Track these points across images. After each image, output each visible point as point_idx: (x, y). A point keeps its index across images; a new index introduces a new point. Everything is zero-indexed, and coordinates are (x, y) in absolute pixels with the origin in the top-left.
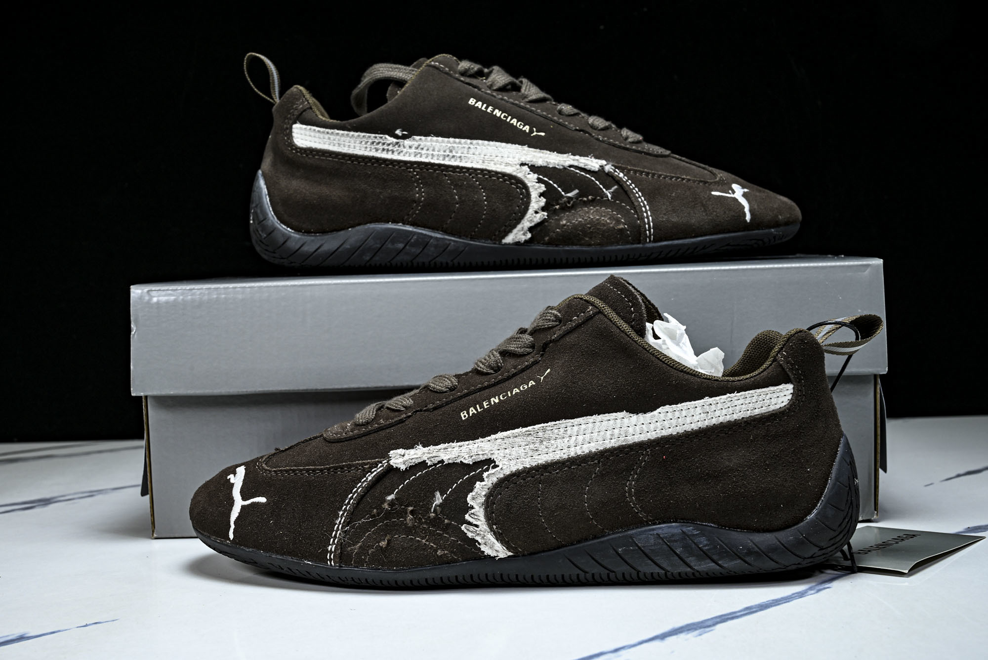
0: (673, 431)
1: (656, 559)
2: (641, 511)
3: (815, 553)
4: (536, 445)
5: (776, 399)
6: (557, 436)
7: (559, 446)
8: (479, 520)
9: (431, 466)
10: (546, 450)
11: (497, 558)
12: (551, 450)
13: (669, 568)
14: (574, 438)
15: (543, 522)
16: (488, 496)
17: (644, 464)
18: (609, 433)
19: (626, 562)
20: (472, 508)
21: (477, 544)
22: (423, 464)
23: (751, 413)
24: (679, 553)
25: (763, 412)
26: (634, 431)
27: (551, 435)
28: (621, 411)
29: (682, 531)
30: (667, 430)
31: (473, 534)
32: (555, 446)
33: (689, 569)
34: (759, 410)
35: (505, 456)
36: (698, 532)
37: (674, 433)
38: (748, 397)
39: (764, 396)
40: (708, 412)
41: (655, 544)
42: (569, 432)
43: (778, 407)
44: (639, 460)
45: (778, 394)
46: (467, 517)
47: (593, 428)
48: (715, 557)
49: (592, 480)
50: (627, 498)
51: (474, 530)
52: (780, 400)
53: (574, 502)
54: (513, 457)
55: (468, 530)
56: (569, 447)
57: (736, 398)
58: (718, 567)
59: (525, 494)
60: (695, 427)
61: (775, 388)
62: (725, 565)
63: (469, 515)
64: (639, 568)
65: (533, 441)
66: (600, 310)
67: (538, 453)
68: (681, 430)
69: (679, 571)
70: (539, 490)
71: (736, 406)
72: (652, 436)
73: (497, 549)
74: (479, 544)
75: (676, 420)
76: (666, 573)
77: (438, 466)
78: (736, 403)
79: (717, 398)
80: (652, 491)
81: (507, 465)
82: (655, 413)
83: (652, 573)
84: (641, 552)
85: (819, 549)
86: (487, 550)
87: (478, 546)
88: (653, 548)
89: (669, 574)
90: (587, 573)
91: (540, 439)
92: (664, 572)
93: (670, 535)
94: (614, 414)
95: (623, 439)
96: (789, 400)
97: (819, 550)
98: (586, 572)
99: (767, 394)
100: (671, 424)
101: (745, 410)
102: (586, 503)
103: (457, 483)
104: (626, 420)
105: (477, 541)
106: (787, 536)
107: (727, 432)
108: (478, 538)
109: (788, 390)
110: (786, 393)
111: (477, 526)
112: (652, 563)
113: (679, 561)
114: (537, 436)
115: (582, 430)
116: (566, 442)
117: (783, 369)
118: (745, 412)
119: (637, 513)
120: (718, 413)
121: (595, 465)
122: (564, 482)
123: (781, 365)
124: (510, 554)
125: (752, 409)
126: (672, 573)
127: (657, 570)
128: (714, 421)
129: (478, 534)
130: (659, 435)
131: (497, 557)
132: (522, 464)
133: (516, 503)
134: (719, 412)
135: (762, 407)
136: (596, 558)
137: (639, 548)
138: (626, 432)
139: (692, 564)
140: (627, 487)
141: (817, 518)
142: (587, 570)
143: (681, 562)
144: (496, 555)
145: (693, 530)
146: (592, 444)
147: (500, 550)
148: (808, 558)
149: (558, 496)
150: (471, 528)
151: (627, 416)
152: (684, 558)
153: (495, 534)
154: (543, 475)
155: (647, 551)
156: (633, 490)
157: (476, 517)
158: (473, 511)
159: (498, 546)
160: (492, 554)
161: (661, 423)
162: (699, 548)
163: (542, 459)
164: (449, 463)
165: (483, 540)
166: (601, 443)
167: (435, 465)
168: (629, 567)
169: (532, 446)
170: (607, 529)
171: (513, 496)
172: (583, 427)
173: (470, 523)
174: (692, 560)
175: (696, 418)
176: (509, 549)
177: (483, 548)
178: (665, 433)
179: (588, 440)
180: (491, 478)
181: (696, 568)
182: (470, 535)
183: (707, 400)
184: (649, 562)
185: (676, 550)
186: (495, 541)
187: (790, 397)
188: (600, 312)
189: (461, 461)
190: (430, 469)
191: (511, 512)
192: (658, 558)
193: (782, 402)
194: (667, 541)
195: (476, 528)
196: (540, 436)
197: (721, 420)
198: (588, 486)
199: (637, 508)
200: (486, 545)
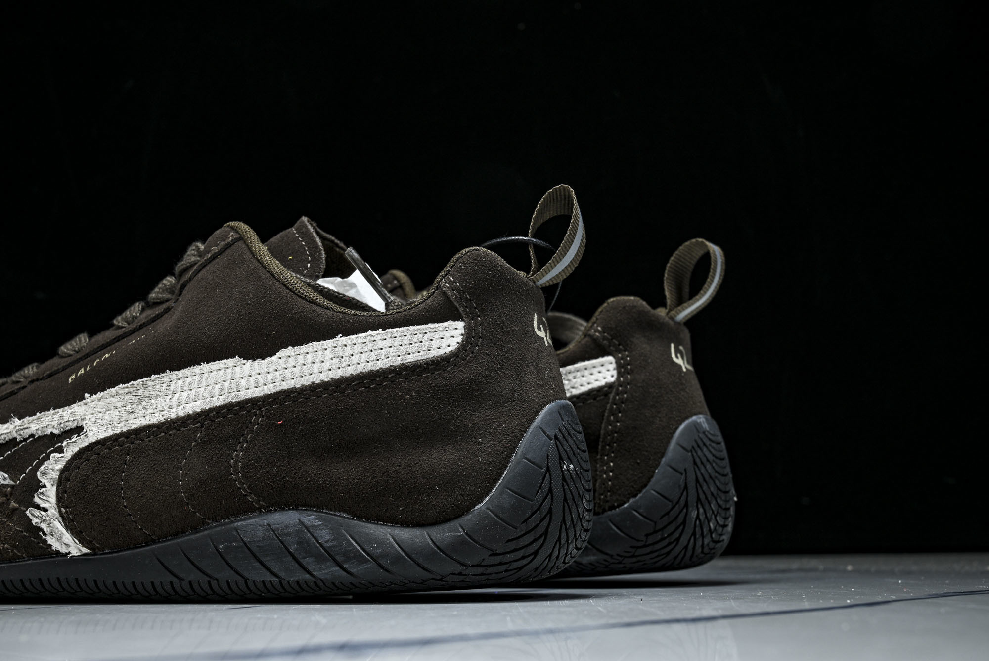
0: (297, 383)
1: (263, 559)
2: (250, 493)
3: (483, 559)
4: (133, 406)
5: (438, 341)
6: (158, 393)
7: (159, 406)
8: (48, 501)
10: (144, 411)
11: (69, 556)
12: (149, 411)
13: (282, 574)
14: (177, 396)
15: (125, 507)
16: (62, 471)
17: (257, 429)
18: (217, 387)
19: (228, 564)
20: (44, 486)
21: (41, 533)
23: (402, 359)
24: (293, 552)
25: (420, 358)
26: (248, 384)
27: (152, 393)
28: (233, 356)
29: (300, 520)
30: (289, 382)
31: (37, 521)
32: (155, 406)
33: (307, 576)
34: (415, 355)
35: (96, 421)
36: (320, 523)
37: (298, 386)
38: (398, 337)
39: (421, 336)
40: (342, 357)
41: (263, 539)
42: (172, 388)
43: (441, 352)
44: (251, 422)
45: (441, 333)
46: (36, 500)
47: (200, 382)
48: (339, 558)
49: (191, 450)
50: (232, 474)
51: (40, 515)
52: (444, 343)
53: (166, 479)
54: (104, 421)
55: (33, 515)
56: (170, 407)
57: (379, 337)
58: (344, 573)
59: (106, 468)
60: (325, 377)
61: (436, 325)
62: (353, 571)
63: (37, 495)
64: (246, 574)
65: (131, 401)
66: (241, 235)
67: (133, 416)
68: (306, 381)
69: (297, 579)
70: (125, 463)
71: (382, 349)
72: (270, 389)
73: (66, 541)
74: (45, 534)
75: (299, 368)
76: (280, 582)
77: (28, 441)
78: (381, 344)
79: (353, 337)
80: (263, 465)
81: (95, 434)
82: (274, 358)
83: (263, 582)
84: (247, 551)
85: (490, 552)
86: (56, 545)
87: (44, 537)
88: (261, 544)
89: (284, 583)
90: (183, 580)
91: (138, 397)
92: (278, 580)
93: (283, 526)
94: (225, 361)
95: (233, 394)
96: (458, 343)
97: (490, 555)
98: (181, 580)
99: (426, 333)
100: (293, 373)
101: (393, 354)
102: (181, 481)
103: (39, 459)
104: (238, 369)
105: (42, 530)
106: (445, 534)
107: (367, 386)
108: (44, 526)
109: (456, 329)
110: (454, 333)
111: (45, 510)
112: (261, 567)
113: (294, 563)
114: (137, 394)
115: (187, 384)
116: (168, 400)
117: (447, 298)
118: (394, 358)
119: (245, 496)
120: (355, 359)
121: (196, 430)
122: (156, 452)
123: (444, 294)
124: (85, 550)
125: (404, 353)
126: (288, 581)
127: (269, 578)
128: (350, 371)
129: (44, 520)
130: (278, 389)
131: (69, 553)
132: (113, 430)
133: (93, 479)
134: (357, 356)
135: (419, 352)
136: (192, 558)
137: (245, 544)
138: (238, 385)
139: (310, 568)
140: (233, 459)
141: (488, 508)
142: (181, 576)
143: (297, 565)
144: (67, 551)
145: (315, 520)
146: (198, 403)
147: (71, 544)
148: (473, 566)
149: (147, 471)
150: (37, 512)
151: (239, 363)
152: (299, 558)
153: (64, 519)
154: (132, 443)
155: (254, 549)
156: (240, 464)
157: (44, 498)
158: (43, 489)
159: (67, 537)
160: (64, 550)
161: (281, 372)
162: (320, 544)
163: (136, 423)
164: (39, 437)
165: (48, 529)
166: (207, 400)
167: (25, 440)
168: (233, 572)
169: (128, 408)
170: (209, 519)
171: (92, 469)
172: (189, 380)
173: (38, 507)
174: (308, 562)
175: (326, 365)
176: (83, 541)
177: (51, 540)
178: (285, 386)
179: (192, 397)
180: (72, 448)
181: (315, 574)
182: (35, 521)
183: (340, 340)
184: (257, 564)
185: (289, 548)
186: (64, 531)
187: (460, 339)
188: (241, 238)
189: (52, 433)
190: (20, 446)
191: (85, 491)
192: (268, 558)
193: (449, 346)
194: (278, 534)
195: (43, 513)
196: (139, 394)
197: (360, 369)
198: (186, 459)
199: (244, 489)
200: (52, 535)
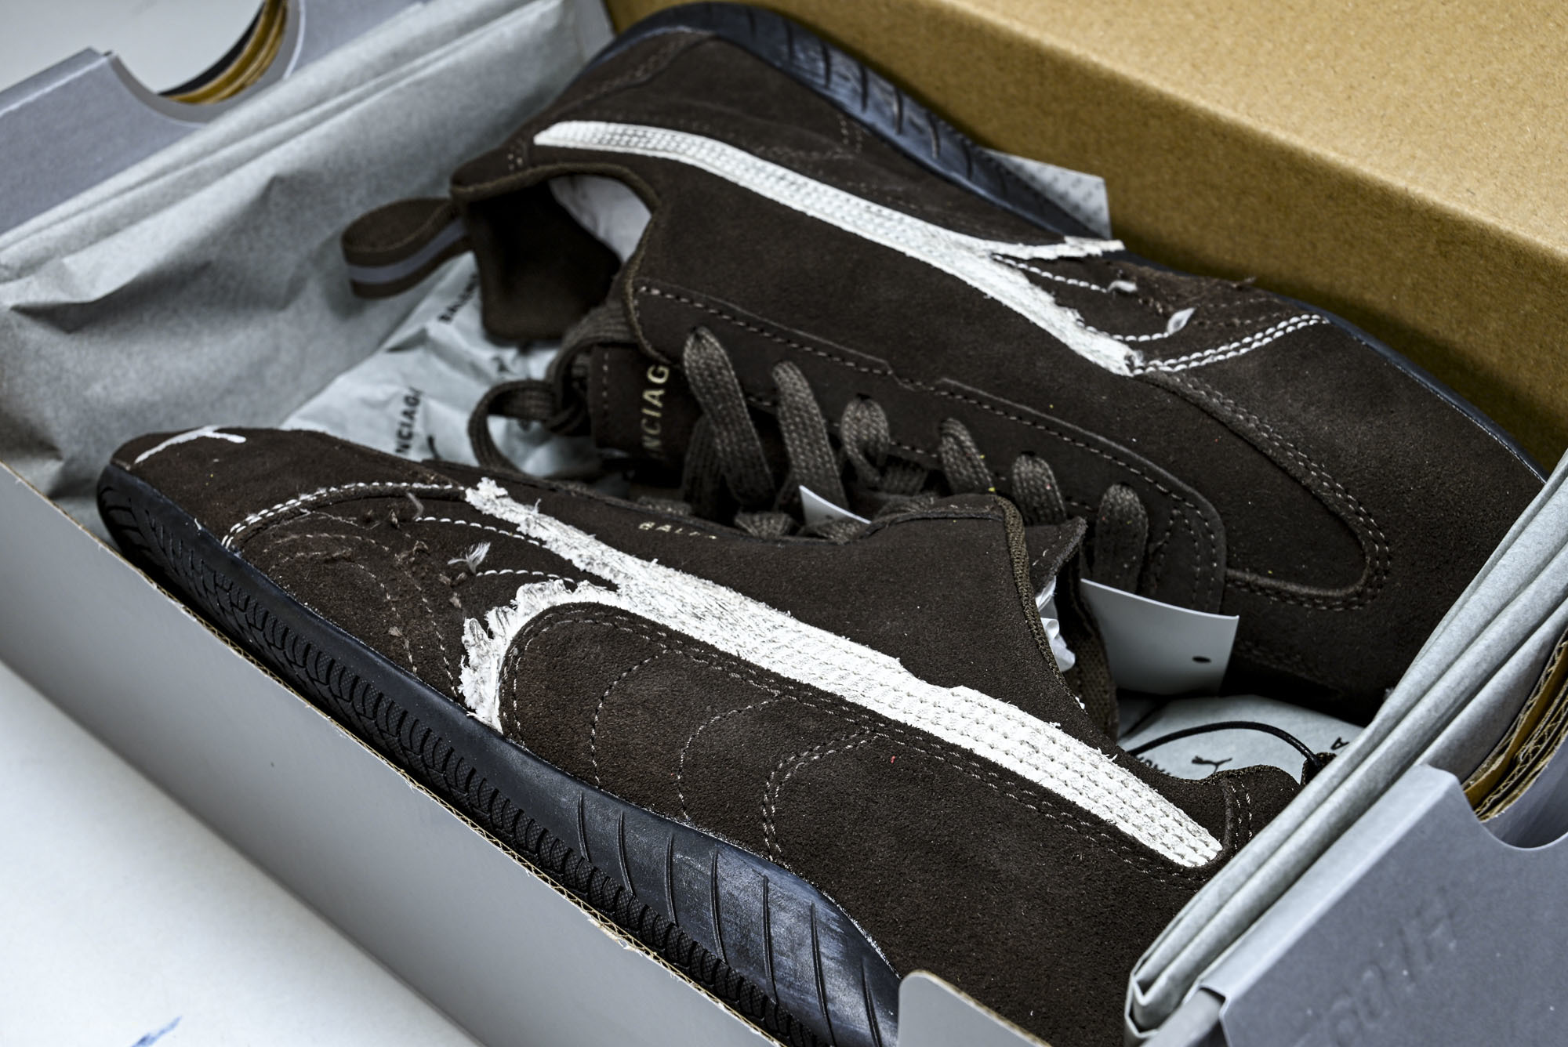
1: (725, 917)
2: (773, 822)
4: (706, 614)
5: (1173, 838)
8: (504, 629)
9: (520, 533)
11: (470, 714)
12: (724, 634)
13: (730, 954)
15: (597, 710)
17: (849, 749)
20: (515, 607)
21: (462, 658)
22: (512, 527)
23: (1115, 819)
25: (1137, 837)
29: (812, 905)
30: (940, 727)
31: (471, 640)
32: (735, 635)
33: (764, 981)
34: (1132, 827)
35: (643, 593)
36: (839, 930)
38: (1130, 787)
40: (1037, 752)
41: (745, 890)
42: (777, 633)
44: (848, 736)
45: (1185, 833)
46: (491, 616)
47: (821, 653)
49: (741, 713)
50: (768, 779)
51: (480, 637)
54: (654, 602)
55: (471, 629)
58: (819, 1014)
63: (497, 611)
64: (681, 917)
65: (709, 607)
70: (642, 663)
71: (1097, 785)
72: (907, 719)
73: (485, 693)
74: (467, 663)
75: (968, 722)
76: (721, 960)
77: (530, 544)
78: (1101, 778)
79: (1073, 741)
80: (821, 798)
81: (630, 601)
82: (946, 690)
84: (710, 887)
86: (467, 687)
87: (462, 665)
88: (736, 894)
89: (725, 965)
90: (590, 858)
91: (723, 610)
92: (717, 957)
93: (785, 894)
94: (879, 653)
99: (1167, 816)
100: (954, 721)
101: (1107, 803)
102: (694, 736)
103: (530, 572)
104: (885, 672)
105: (465, 653)
108: (472, 653)
111: (491, 635)
112: (710, 923)
114: (723, 606)
115: (800, 644)
116: (758, 641)
118: (1105, 808)
119: (764, 819)
120: (1054, 767)
121: (769, 695)
122: (695, 679)
124: (498, 726)
125: (1121, 815)
126: (732, 968)
127: (708, 945)
129: (480, 648)
131: (474, 711)
133: (586, 648)
135: (1141, 829)
136: (628, 841)
137: (716, 883)
138: (869, 688)
139: (776, 974)
140: (785, 761)
144: (474, 706)
145: (834, 919)
147: (487, 701)
149: (662, 693)
150: (480, 631)
151: (894, 667)
152: (771, 949)
154: (672, 648)
155: (721, 893)
156: (789, 774)
157: (504, 620)
158: (511, 611)
159: (492, 689)
160: (471, 701)
161: (941, 712)
162: (815, 955)
164: (549, 551)
165: (476, 661)
166: (814, 675)
167: (528, 537)
168: (666, 901)
169: (699, 611)
170: (689, 813)
172: (807, 640)
173: (485, 625)
174: (783, 964)
175: (1008, 744)
176: (505, 710)
177: (466, 675)
179: (795, 661)
181: (779, 986)
182: (467, 637)
183: (1053, 730)
184: (709, 915)
185: (770, 927)
186: (494, 676)
189: (571, 562)
190: (516, 538)
192: (730, 918)
194: (771, 899)
195: (486, 636)
196: (727, 609)
197: (1049, 787)
198: (726, 718)
199: (769, 811)
200: (475, 670)
